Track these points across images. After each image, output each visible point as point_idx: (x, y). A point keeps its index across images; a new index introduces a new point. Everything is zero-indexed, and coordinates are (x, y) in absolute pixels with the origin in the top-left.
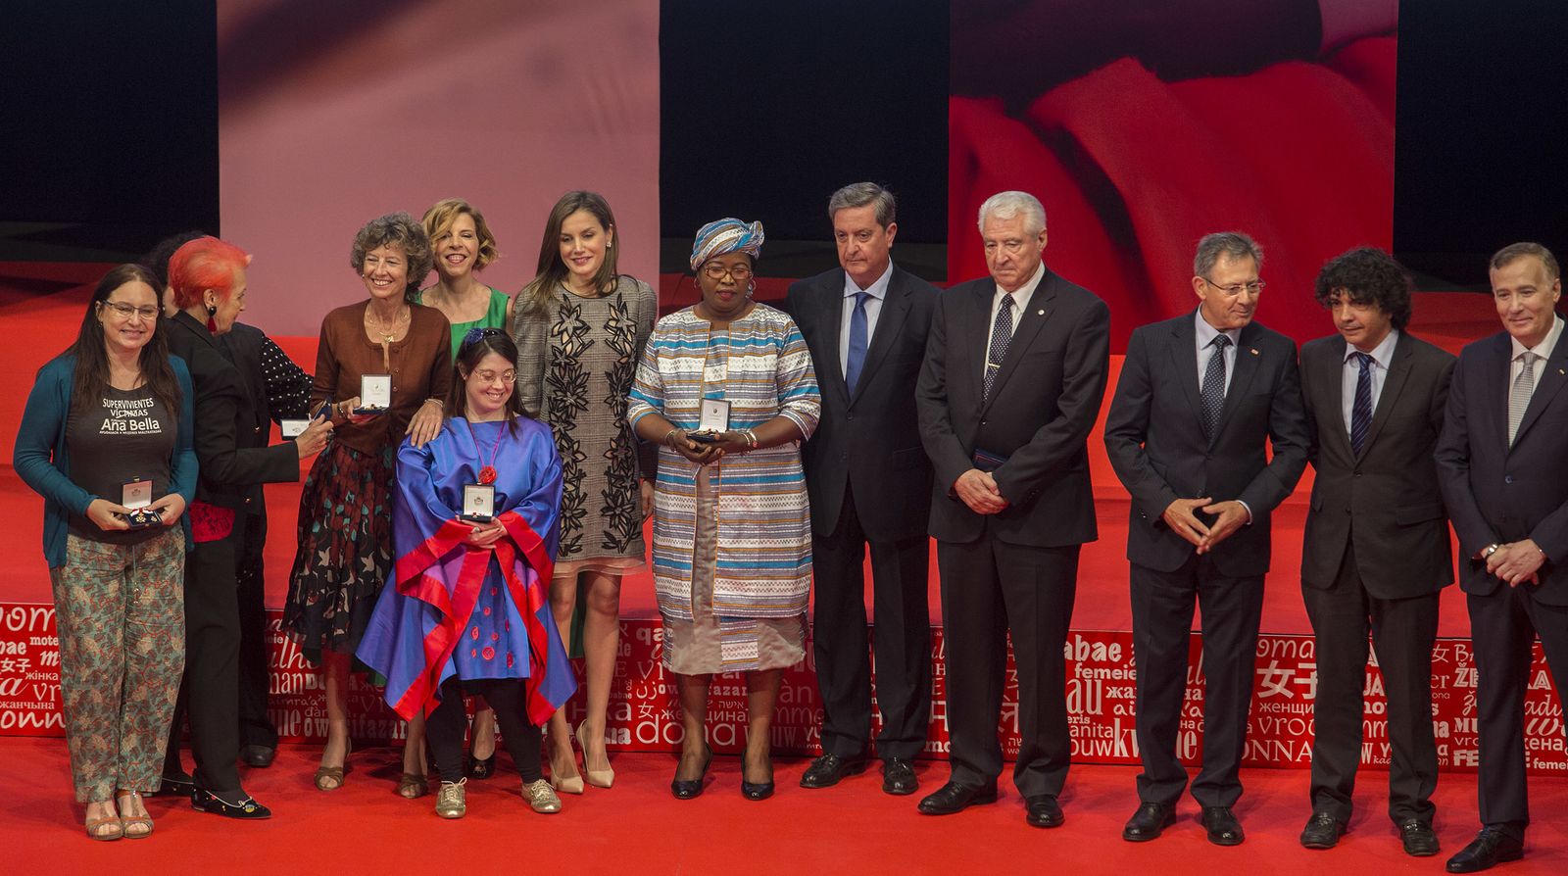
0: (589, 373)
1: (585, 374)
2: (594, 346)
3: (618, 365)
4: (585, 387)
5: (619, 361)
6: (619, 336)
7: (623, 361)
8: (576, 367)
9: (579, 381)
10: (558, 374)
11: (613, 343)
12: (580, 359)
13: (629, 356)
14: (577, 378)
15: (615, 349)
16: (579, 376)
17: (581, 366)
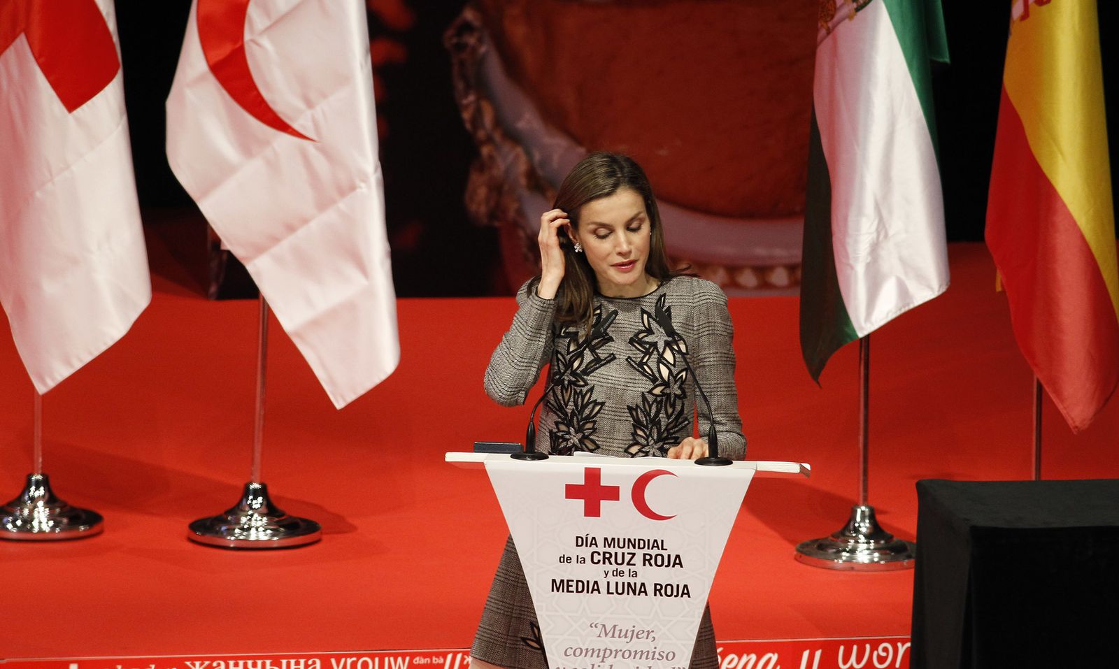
0: (603, 404)
1: (596, 403)
2: (613, 365)
3: (650, 398)
4: (595, 422)
5: (650, 392)
6: (651, 354)
7: (657, 391)
8: (585, 389)
9: (587, 412)
10: (560, 398)
11: (641, 364)
12: (591, 379)
13: (666, 384)
14: (584, 407)
15: (644, 373)
16: (588, 403)
17: (591, 390)
